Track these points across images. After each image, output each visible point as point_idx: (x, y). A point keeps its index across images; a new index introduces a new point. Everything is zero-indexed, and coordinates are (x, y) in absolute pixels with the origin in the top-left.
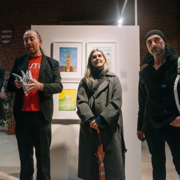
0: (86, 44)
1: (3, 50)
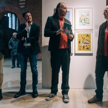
0: (75, 9)
1: (21, 12)
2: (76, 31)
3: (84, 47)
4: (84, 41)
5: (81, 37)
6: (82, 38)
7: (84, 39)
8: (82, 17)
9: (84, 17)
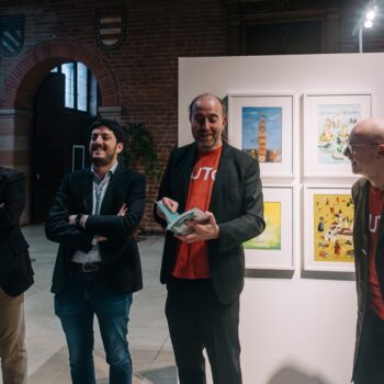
2: (306, 185)
3: (337, 248)
4: (340, 225)
5: (327, 209)
6: (332, 210)
7: (337, 216)
8: (332, 130)
9: (339, 129)
